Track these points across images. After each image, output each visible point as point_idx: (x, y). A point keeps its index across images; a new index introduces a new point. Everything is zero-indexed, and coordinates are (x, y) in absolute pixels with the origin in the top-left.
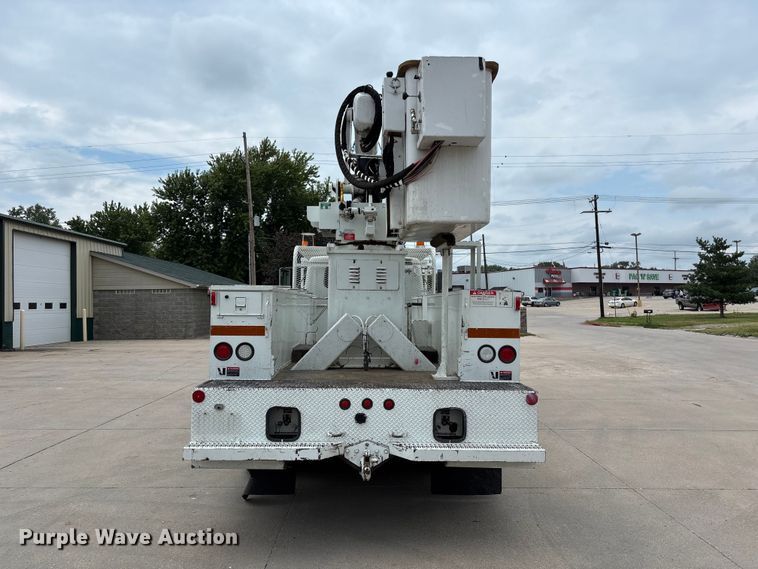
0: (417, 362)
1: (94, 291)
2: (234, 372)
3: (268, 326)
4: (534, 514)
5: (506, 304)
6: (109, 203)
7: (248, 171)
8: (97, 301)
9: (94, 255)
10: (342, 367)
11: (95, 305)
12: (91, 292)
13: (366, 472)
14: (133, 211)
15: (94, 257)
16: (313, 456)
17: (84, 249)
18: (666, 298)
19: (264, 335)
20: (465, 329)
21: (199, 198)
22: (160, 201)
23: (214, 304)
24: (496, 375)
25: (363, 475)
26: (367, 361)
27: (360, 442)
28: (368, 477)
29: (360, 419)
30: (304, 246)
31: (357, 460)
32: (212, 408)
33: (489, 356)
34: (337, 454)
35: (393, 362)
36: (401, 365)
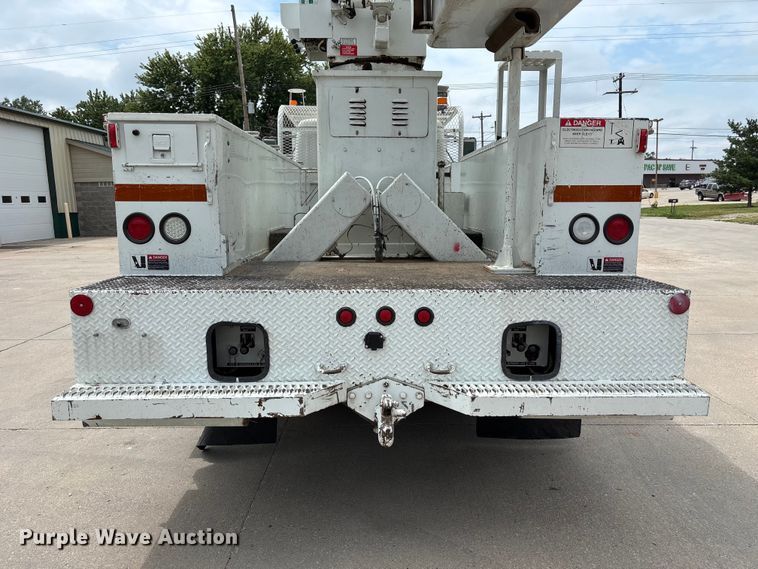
0: (457, 248)
1: (75, 183)
2: (160, 263)
3: (209, 185)
4: (640, 475)
5: (621, 142)
6: (94, 92)
7: (239, 51)
8: (79, 194)
9: (70, 142)
10: (342, 258)
11: (78, 199)
12: (72, 185)
13: (387, 434)
14: (120, 100)
15: (71, 145)
16: (289, 409)
17: (58, 136)
18: (682, 189)
19: (205, 200)
20: (550, 187)
21: (188, 84)
22: (144, 89)
23: (114, 145)
24: (597, 265)
25: (380, 439)
26: (381, 247)
27: (374, 380)
28: (390, 443)
29: (374, 342)
30: (293, 106)
31: (369, 410)
32: (108, 327)
33: (586, 234)
34: (335, 402)
35: (419, 249)
36: (432, 252)
